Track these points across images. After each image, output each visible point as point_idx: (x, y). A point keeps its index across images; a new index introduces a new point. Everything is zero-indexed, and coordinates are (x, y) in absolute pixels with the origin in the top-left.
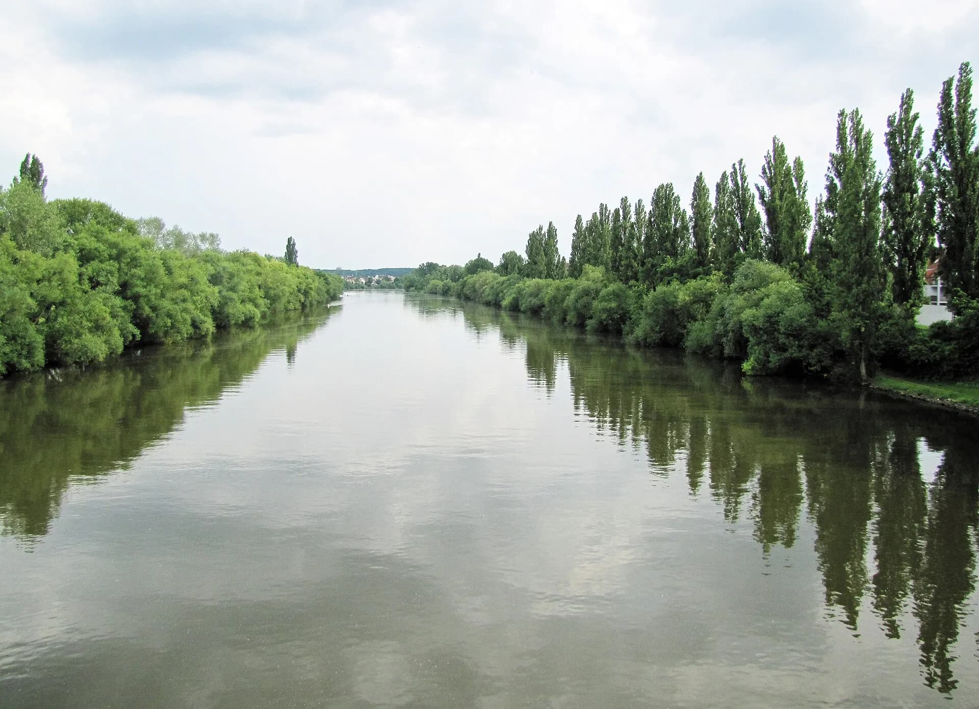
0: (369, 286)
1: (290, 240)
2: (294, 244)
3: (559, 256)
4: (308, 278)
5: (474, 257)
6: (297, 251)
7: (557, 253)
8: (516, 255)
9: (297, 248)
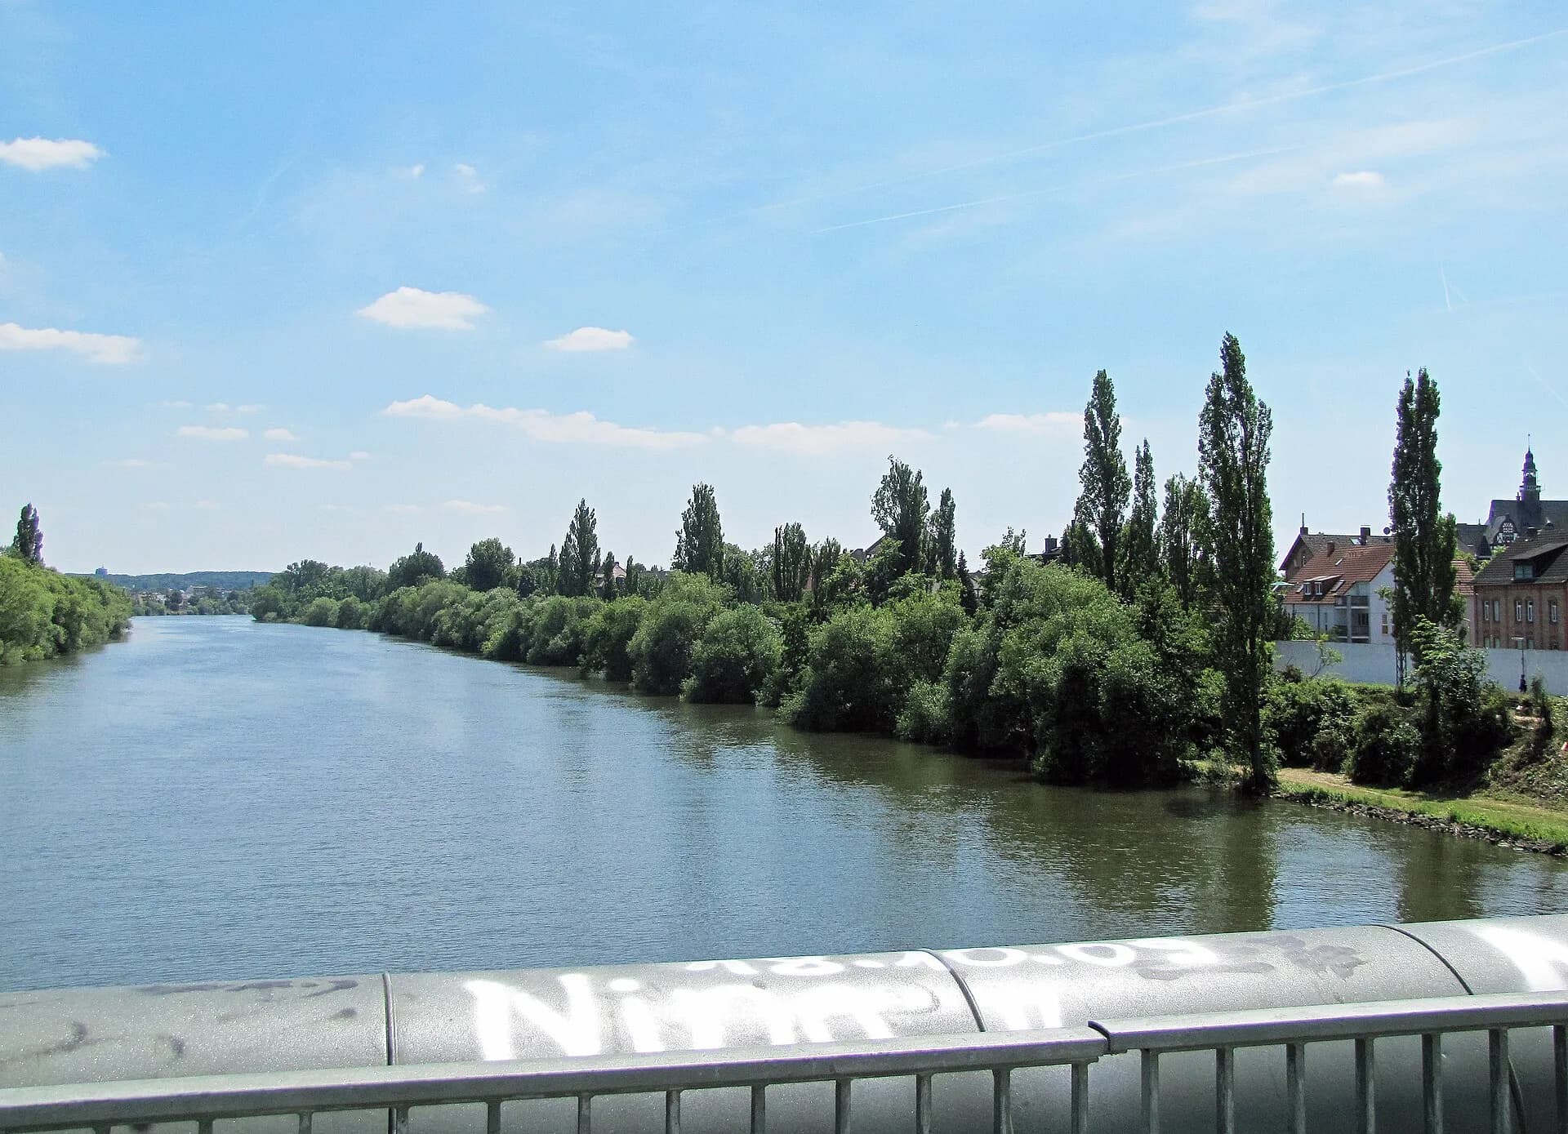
0: (175, 608)
1: (26, 511)
2: (35, 521)
3: (598, 551)
4: (71, 593)
5: (409, 552)
6: (40, 536)
7: (595, 544)
8: (499, 548)
9: (40, 527)
